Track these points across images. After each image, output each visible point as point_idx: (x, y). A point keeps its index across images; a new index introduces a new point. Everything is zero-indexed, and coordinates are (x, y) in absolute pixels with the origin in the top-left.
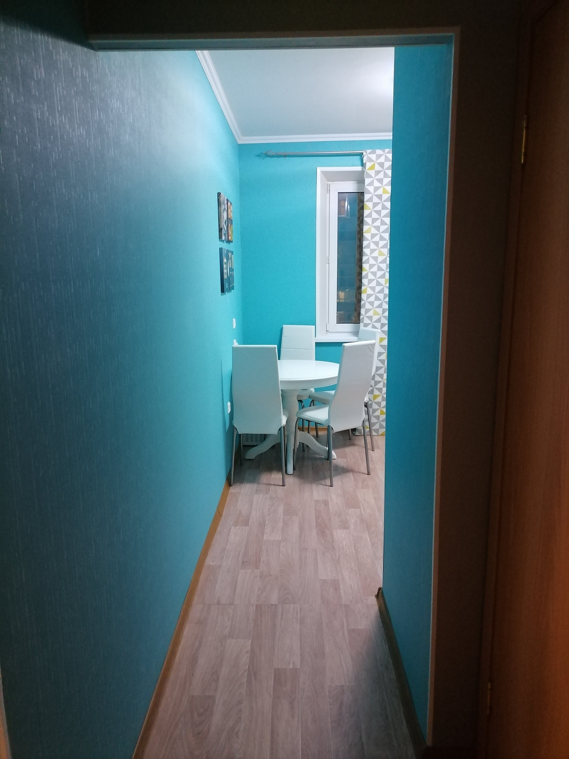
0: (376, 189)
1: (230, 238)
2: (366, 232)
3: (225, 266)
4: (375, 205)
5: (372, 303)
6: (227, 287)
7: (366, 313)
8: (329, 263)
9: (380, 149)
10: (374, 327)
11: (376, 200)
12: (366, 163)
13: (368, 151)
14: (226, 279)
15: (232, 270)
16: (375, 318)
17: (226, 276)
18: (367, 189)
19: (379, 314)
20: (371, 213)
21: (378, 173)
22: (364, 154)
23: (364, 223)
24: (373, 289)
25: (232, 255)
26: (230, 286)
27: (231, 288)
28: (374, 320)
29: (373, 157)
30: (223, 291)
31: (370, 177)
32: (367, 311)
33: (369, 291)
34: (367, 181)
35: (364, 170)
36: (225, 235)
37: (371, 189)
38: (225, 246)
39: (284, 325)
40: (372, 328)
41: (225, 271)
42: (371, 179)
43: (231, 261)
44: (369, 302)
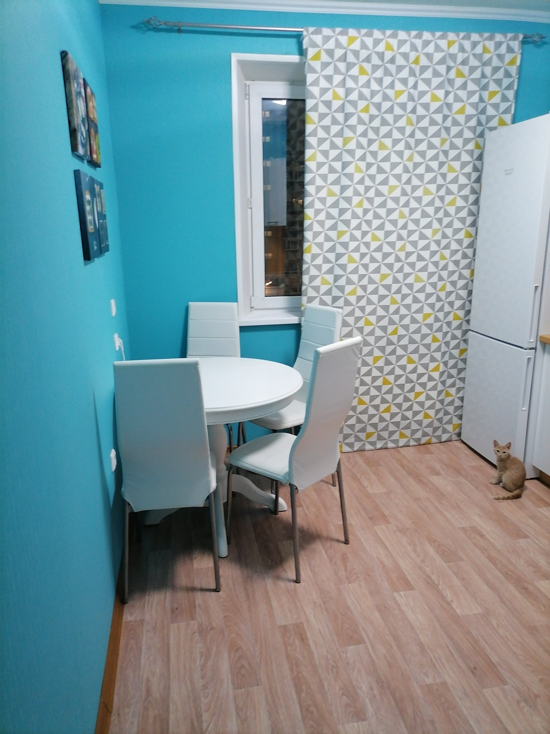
0: (324, 91)
1: (95, 156)
2: (310, 159)
3: (88, 208)
4: (322, 116)
5: (318, 267)
6: (96, 248)
7: (310, 282)
8: (251, 208)
9: (328, 27)
10: (323, 303)
11: (322, 109)
12: (307, 49)
13: (311, 29)
14: (91, 233)
15: (102, 216)
16: (324, 288)
17: (92, 227)
18: (310, 91)
19: (329, 283)
20: (315, 130)
21: (325, 65)
22: (305, 33)
23: (307, 145)
24: (320, 246)
25: (102, 190)
26: (102, 246)
27: (103, 250)
28: (322, 292)
29: (318, 39)
30: (87, 256)
31: (314, 71)
32: (313, 278)
33: (315, 250)
34: (310, 78)
35: (305, 60)
36: (84, 146)
37: (315, 90)
38: (85, 168)
39: (190, 303)
40: (320, 305)
41: (89, 218)
42: (315, 76)
43: (101, 200)
44: (315, 266)
